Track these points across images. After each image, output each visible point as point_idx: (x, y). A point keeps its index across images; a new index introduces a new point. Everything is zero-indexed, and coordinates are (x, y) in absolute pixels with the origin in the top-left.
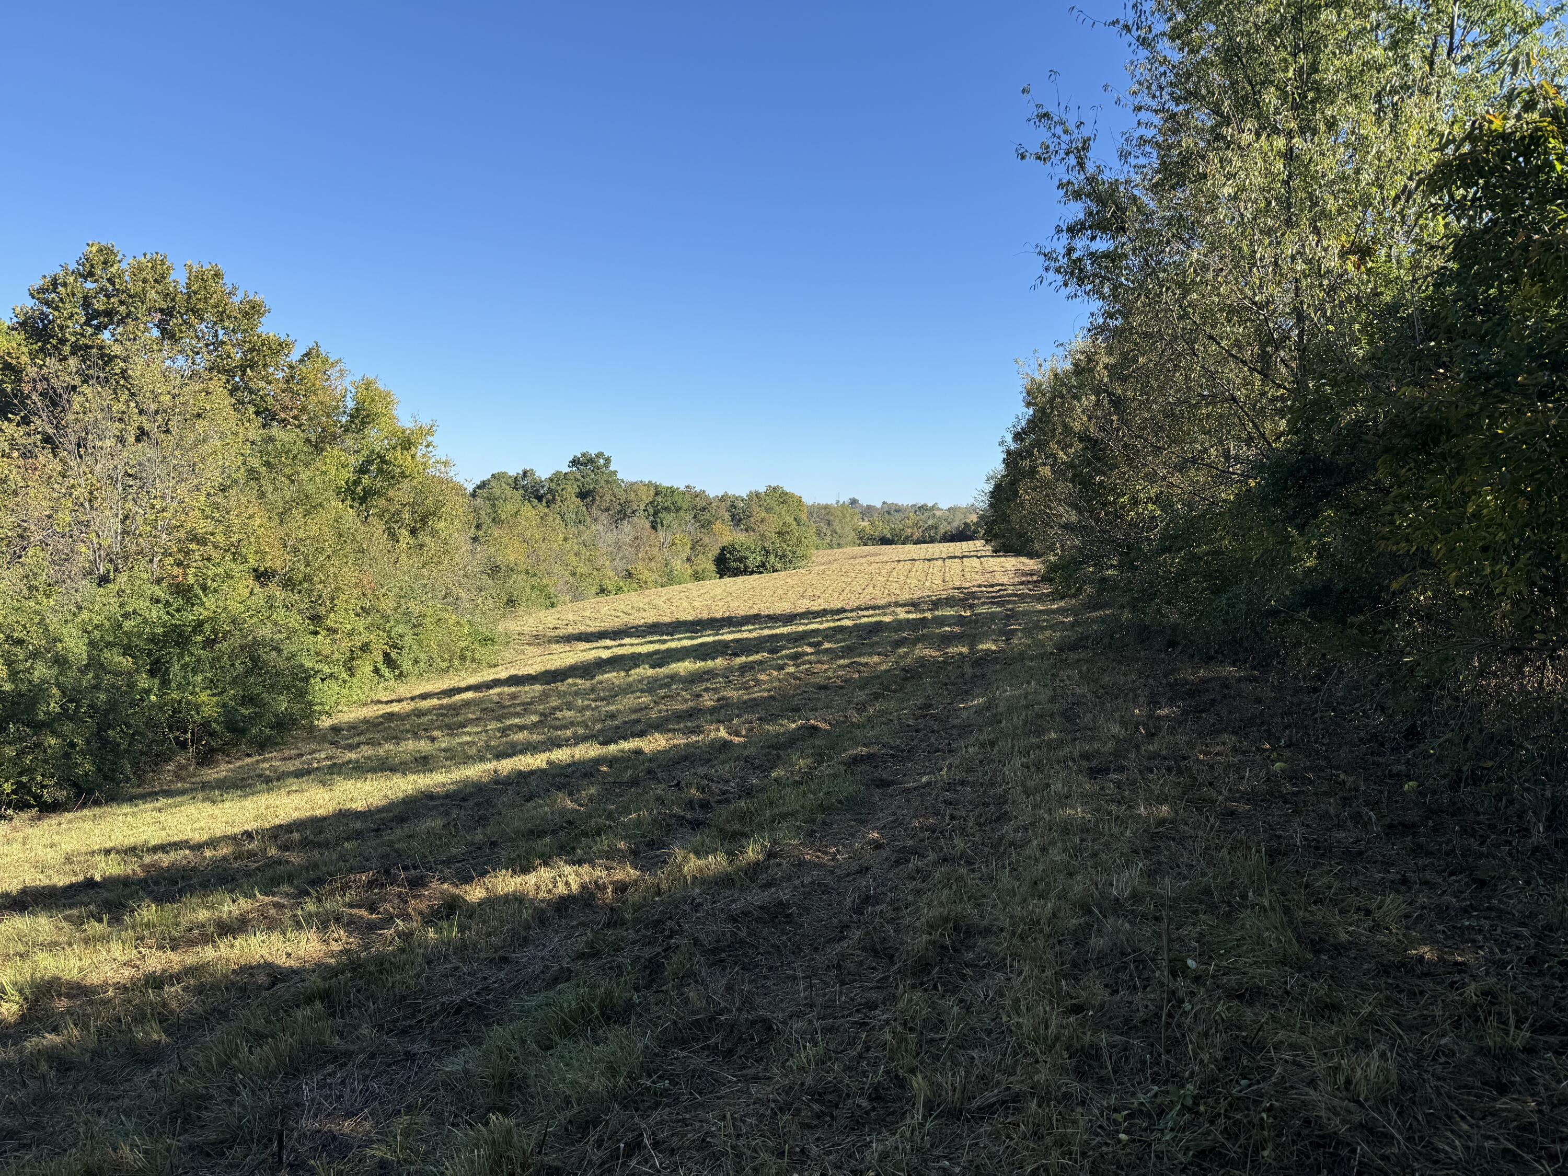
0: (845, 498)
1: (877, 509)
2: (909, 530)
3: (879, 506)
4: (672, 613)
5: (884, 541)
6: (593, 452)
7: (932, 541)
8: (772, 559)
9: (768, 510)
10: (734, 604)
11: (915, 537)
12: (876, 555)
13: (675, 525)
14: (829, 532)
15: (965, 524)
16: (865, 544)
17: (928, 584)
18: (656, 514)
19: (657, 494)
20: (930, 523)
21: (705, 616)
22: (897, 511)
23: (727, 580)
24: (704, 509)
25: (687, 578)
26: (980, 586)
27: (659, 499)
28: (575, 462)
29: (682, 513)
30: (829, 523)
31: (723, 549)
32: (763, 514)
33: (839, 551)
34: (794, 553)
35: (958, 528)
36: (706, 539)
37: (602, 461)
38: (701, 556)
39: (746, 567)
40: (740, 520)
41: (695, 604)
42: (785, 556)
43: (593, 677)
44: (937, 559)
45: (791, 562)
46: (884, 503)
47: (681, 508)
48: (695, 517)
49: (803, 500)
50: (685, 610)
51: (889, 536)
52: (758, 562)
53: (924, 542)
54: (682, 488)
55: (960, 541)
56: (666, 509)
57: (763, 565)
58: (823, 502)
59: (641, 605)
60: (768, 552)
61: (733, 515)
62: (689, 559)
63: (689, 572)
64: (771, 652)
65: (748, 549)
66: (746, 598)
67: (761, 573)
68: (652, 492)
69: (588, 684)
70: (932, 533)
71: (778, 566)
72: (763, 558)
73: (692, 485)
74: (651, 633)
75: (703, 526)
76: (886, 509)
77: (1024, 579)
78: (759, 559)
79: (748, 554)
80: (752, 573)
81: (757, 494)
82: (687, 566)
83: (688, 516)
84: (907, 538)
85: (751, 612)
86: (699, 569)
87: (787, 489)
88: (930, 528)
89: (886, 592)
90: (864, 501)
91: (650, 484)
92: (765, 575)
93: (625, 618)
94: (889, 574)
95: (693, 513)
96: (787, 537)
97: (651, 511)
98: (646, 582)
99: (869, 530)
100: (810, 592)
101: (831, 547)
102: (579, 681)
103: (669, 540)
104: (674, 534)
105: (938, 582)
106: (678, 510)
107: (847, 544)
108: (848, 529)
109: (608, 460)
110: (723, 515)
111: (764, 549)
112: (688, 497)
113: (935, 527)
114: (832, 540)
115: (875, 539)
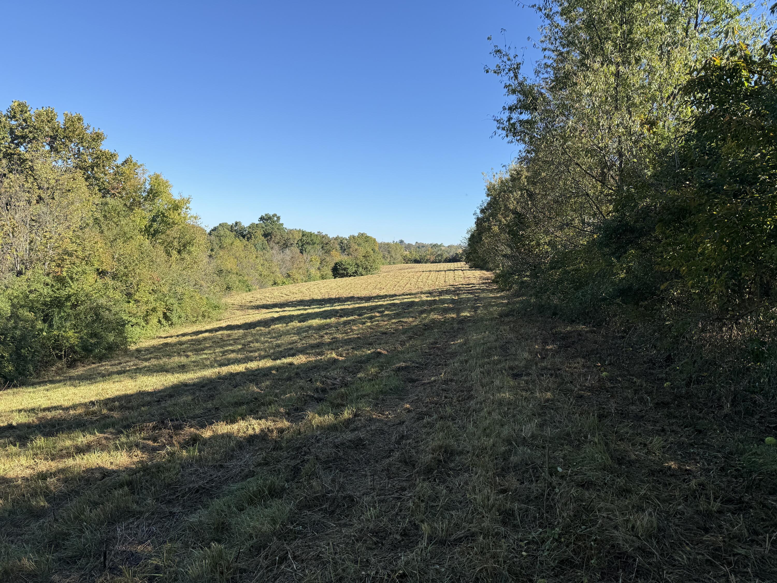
0: (397, 240)
1: (413, 246)
2: (429, 256)
3: (414, 244)
4: (310, 295)
5: (416, 261)
6: (271, 214)
7: (440, 262)
8: (360, 269)
9: (359, 245)
10: (341, 291)
11: (432, 260)
12: (412, 268)
13: (312, 251)
14: (389, 257)
15: (456, 254)
16: (407, 263)
17: (437, 283)
18: (302, 246)
19: (303, 236)
20: (439, 253)
21: (327, 297)
22: (423, 247)
23: (338, 279)
24: (327, 244)
25: (318, 278)
26: (462, 284)
27: (304, 238)
28: (262, 219)
29: (316, 245)
30: (389, 252)
31: (336, 264)
32: (356, 247)
33: (394, 266)
34: (371, 266)
35: (452, 256)
36: (328, 259)
37: (275, 218)
38: (325, 267)
39: (347, 273)
40: (345, 250)
41: (322, 291)
42: (367, 268)
43: (269, 327)
44: (442, 271)
45: (370, 271)
46: (416, 243)
48: (322, 248)
49: (377, 240)
50: (316, 294)
51: (419, 259)
52: (353, 271)
53: (436, 262)
54: (316, 233)
55: (453, 262)
56: (308, 243)
57: (356, 272)
58: (386, 241)
59: (294, 291)
60: (359, 266)
61: (341, 247)
62: (319, 269)
63: (319, 275)
64: (359, 315)
65: (349, 264)
66: (347, 288)
67: (355, 276)
68: (301, 234)
69: (267, 330)
70: (440, 258)
71: (364, 273)
72: (356, 269)
73: (321, 231)
74: (299, 305)
75: (326, 252)
76: (418, 245)
77: (484, 281)
78: (354, 269)
79: (348, 266)
80: (350, 276)
81: (354, 237)
82: (318, 272)
83: (319, 247)
84: (427, 260)
85: (350, 296)
86: (324, 273)
87: (368, 235)
88: (439, 255)
89: (417, 287)
90: (407, 242)
91: (300, 231)
92: (357, 277)
93: (287, 297)
94: (418, 278)
95: (321, 246)
96: (368, 258)
97: (300, 244)
98: (297, 280)
99: (409, 256)
100: (379, 286)
101: (390, 264)
102: (262, 328)
103: (309, 259)
104: (311, 256)
105: (442, 282)
106: (314, 244)
107: (398, 263)
108: (398, 255)
109: (279, 218)
110: (336, 247)
111: (356, 264)
112: (319, 237)
113: (441, 255)
114: (390, 261)
115: (411, 260)
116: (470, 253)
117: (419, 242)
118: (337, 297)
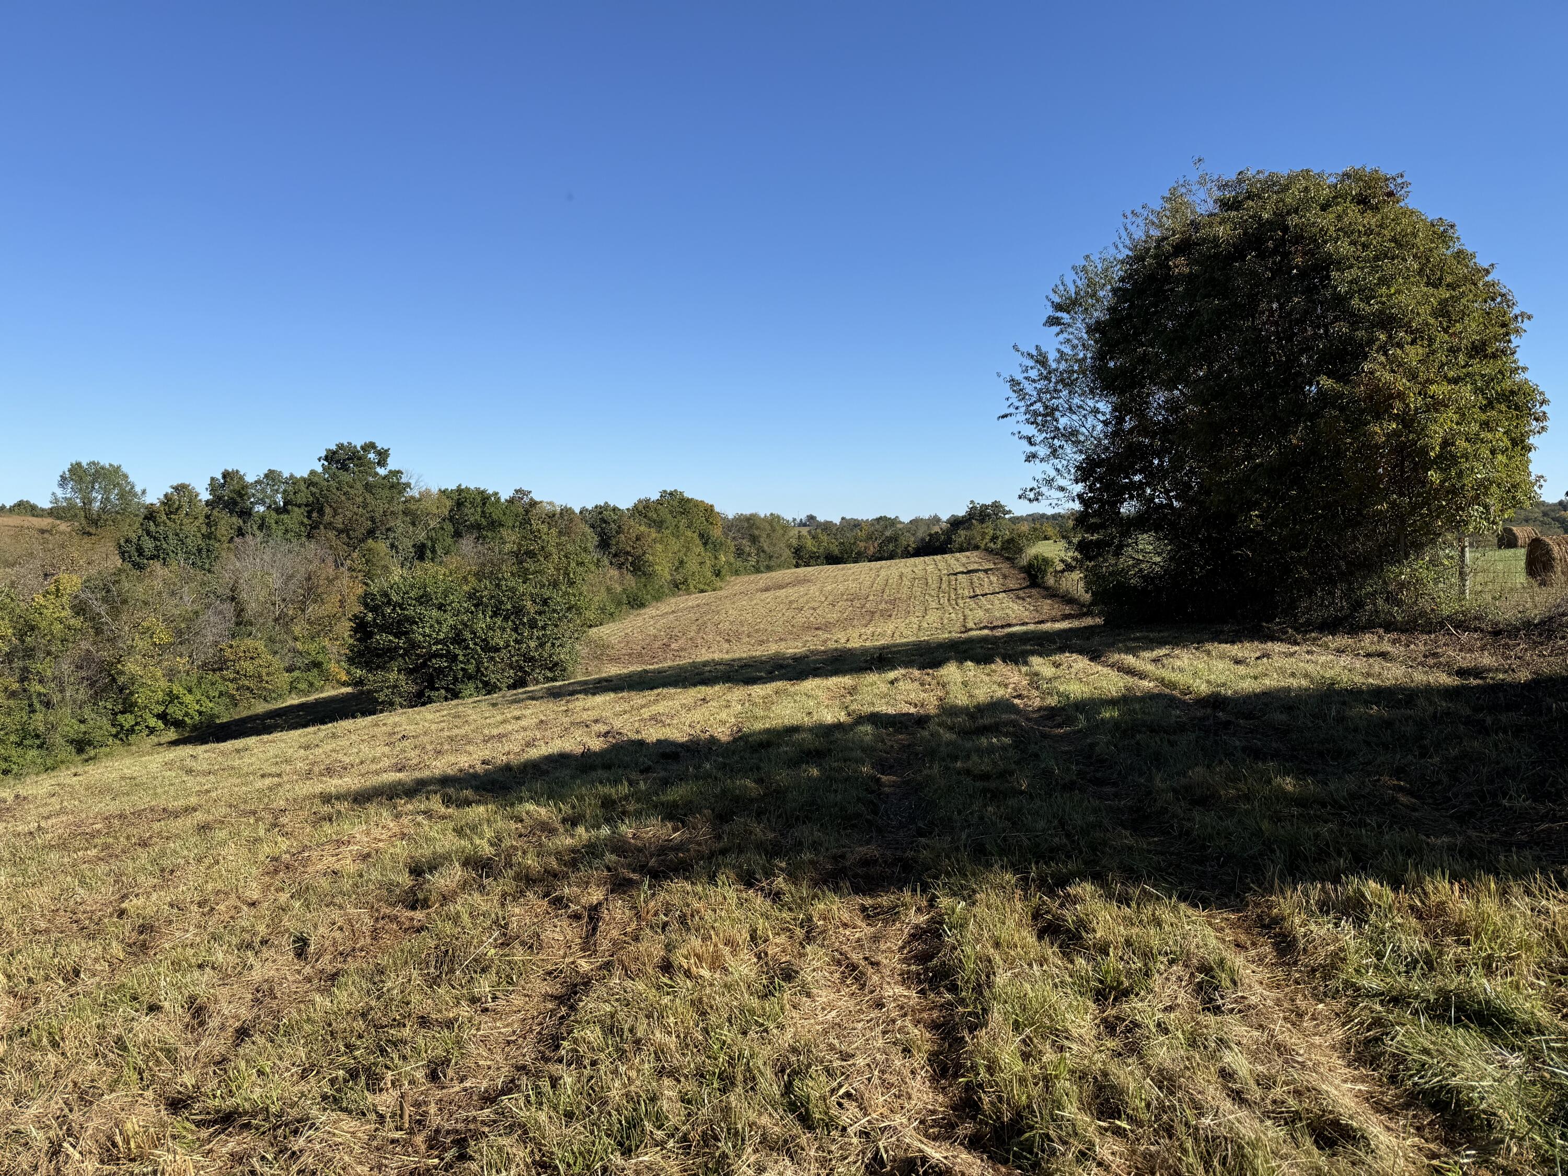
0: (802, 516)
1: (833, 526)
2: (862, 544)
3: (837, 521)
5: (832, 559)
6: (358, 443)
11: (871, 551)
14: (754, 552)
15: (930, 535)
20: (888, 533)
22: (854, 526)
30: (754, 539)
37: (372, 456)
46: (843, 519)
49: (718, 509)
70: (891, 547)
76: (843, 524)
84: (859, 554)
88: (890, 540)
101: (758, 571)
107: (781, 566)
109: (383, 456)
113: (894, 539)
114: (758, 562)
115: (818, 557)
117: (848, 517)
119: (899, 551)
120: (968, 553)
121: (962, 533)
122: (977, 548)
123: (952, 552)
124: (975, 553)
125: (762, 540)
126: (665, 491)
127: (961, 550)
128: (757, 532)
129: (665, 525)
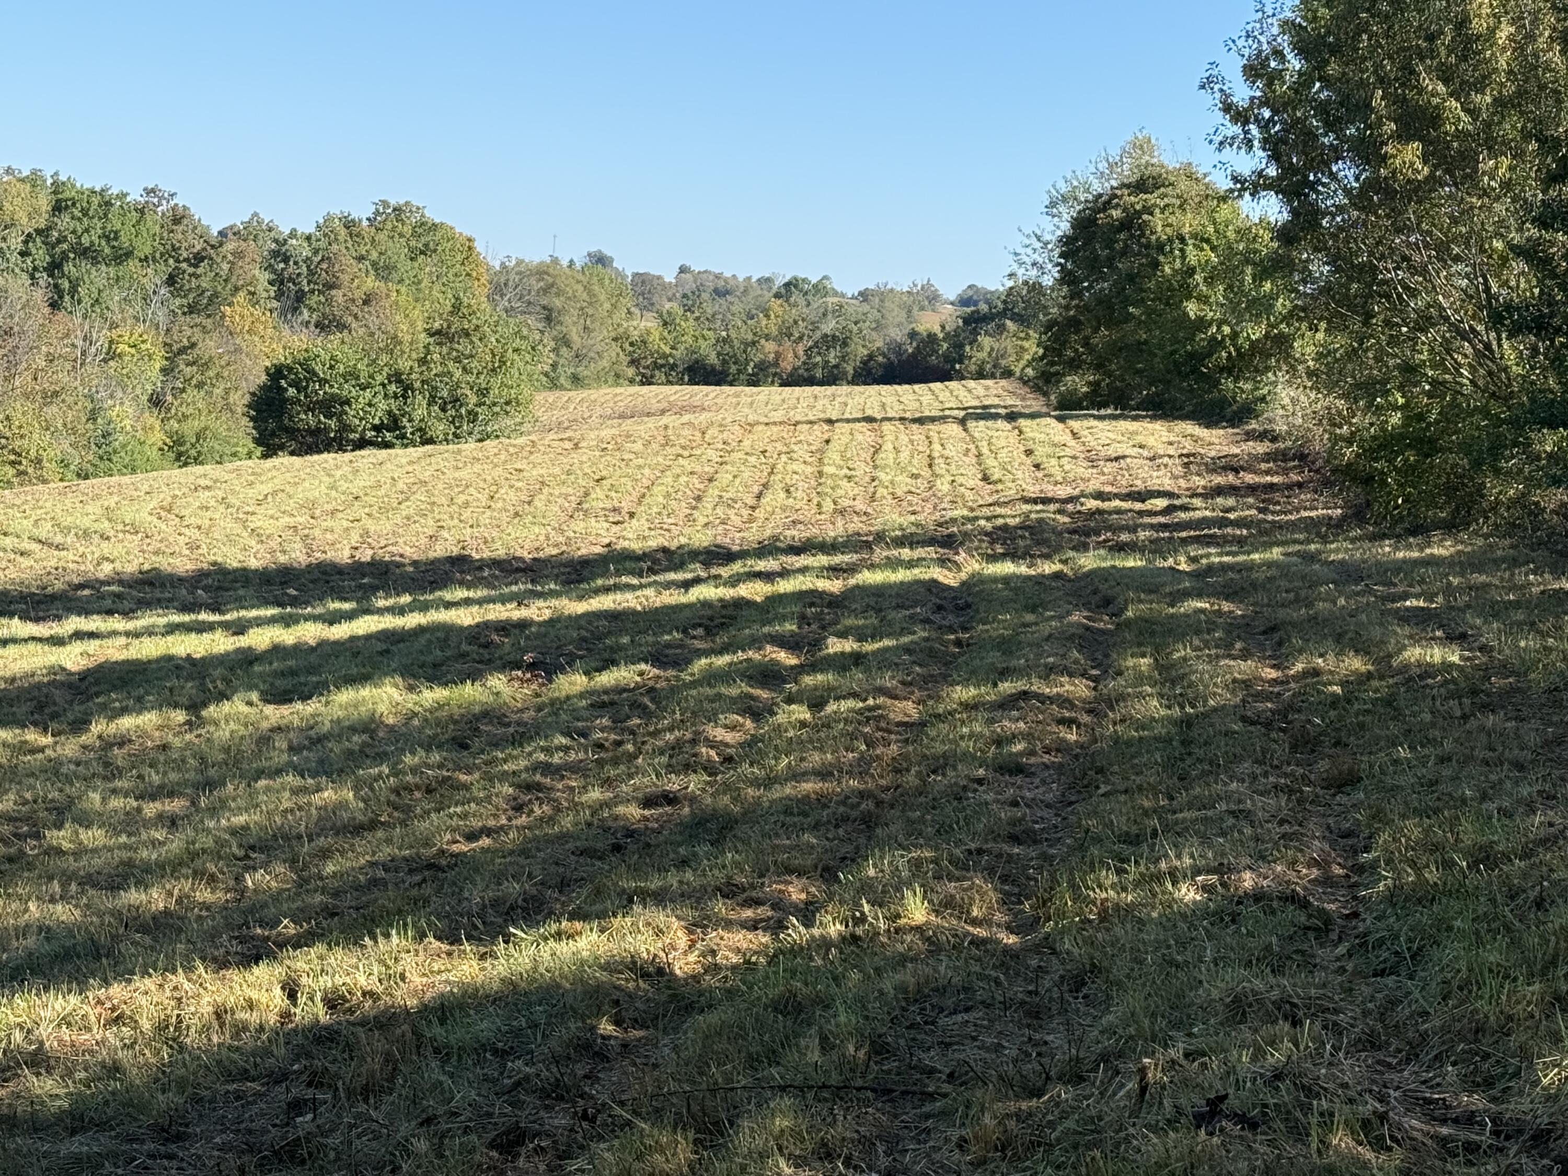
1: (665, 286)
2: (770, 347)
3: (670, 277)
4: (193, 546)
7: (831, 378)
8: (420, 408)
9: (384, 270)
10: (380, 527)
11: (788, 364)
12: (693, 409)
13: (115, 298)
15: (917, 336)
16: (647, 381)
17: (943, 486)
18: (54, 267)
19: (58, 208)
21: (298, 556)
22: (721, 293)
23: (283, 460)
24: (199, 258)
25: (154, 454)
26: (1100, 496)
27: (64, 222)
29: (133, 265)
30: (549, 317)
31: (277, 373)
32: (371, 283)
33: (578, 395)
34: (483, 392)
36: (210, 346)
38: (191, 393)
39: (345, 428)
40: (300, 297)
41: (254, 523)
42: (456, 401)
43: (80, 725)
45: (473, 417)
46: (683, 270)
47: (129, 254)
48: (171, 280)
49: (479, 246)
50: (230, 539)
51: (713, 359)
52: (378, 416)
53: (810, 381)
54: (136, 196)
55: (910, 381)
56: (86, 253)
57: (393, 424)
58: (536, 256)
59: (86, 522)
60: (407, 388)
61: (279, 281)
62: (156, 401)
63: (158, 437)
64: (658, 659)
65: (351, 375)
66: (408, 508)
67: (387, 445)
68: (44, 203)
69: (70, 748)
70: (833, 357)
71: (439, 428)
72: (394, 405)
73: (166, 187)
74: (145, 604)
75: (192, 309)
76: (690, 286)
77: (1219, 480)
78: (383, 406)
79: (348, 391)
80: (362, 444)
81: (349, 224)
82: (152, 419)
83: (153, 277)
84: (762, 367)
85: (439, 551)
86: (189, 429)
87: (433, 215)
88: (829, 341)
89: (828, 506)
91: (34, 180)
92: (402, 456)
93: (52, 560)
94: (820, 455)
95: (164, 270)
96: (463, 346)
97: (41, 255)
98: (38, 462)
99: (658, 340)
100: (599, 499)
101: (554, 385)
102: (32, 736)
103: (103, 342)
104: (113, 326)
105: (974, 481)
106: (121, 257)
107: (599, 379)
108: (601, 336)
110: (253, 281)
111: (396, 377)
112: (152, 224)
113: (839, 340)
114: (554, 366)
115: (673, 367)
116: (1073, 324)
117: (696, 268)
118: (366, 556)
119: (850, 370)
120: (989, 382)
121: (986, 341)
122: (1007, 374)
123: (963, 378)
124: (1003, 382)
125: (567, 320)
126: (385, 204)
127: (980, 375)
128: (558, 303)
129: (395, 276)
